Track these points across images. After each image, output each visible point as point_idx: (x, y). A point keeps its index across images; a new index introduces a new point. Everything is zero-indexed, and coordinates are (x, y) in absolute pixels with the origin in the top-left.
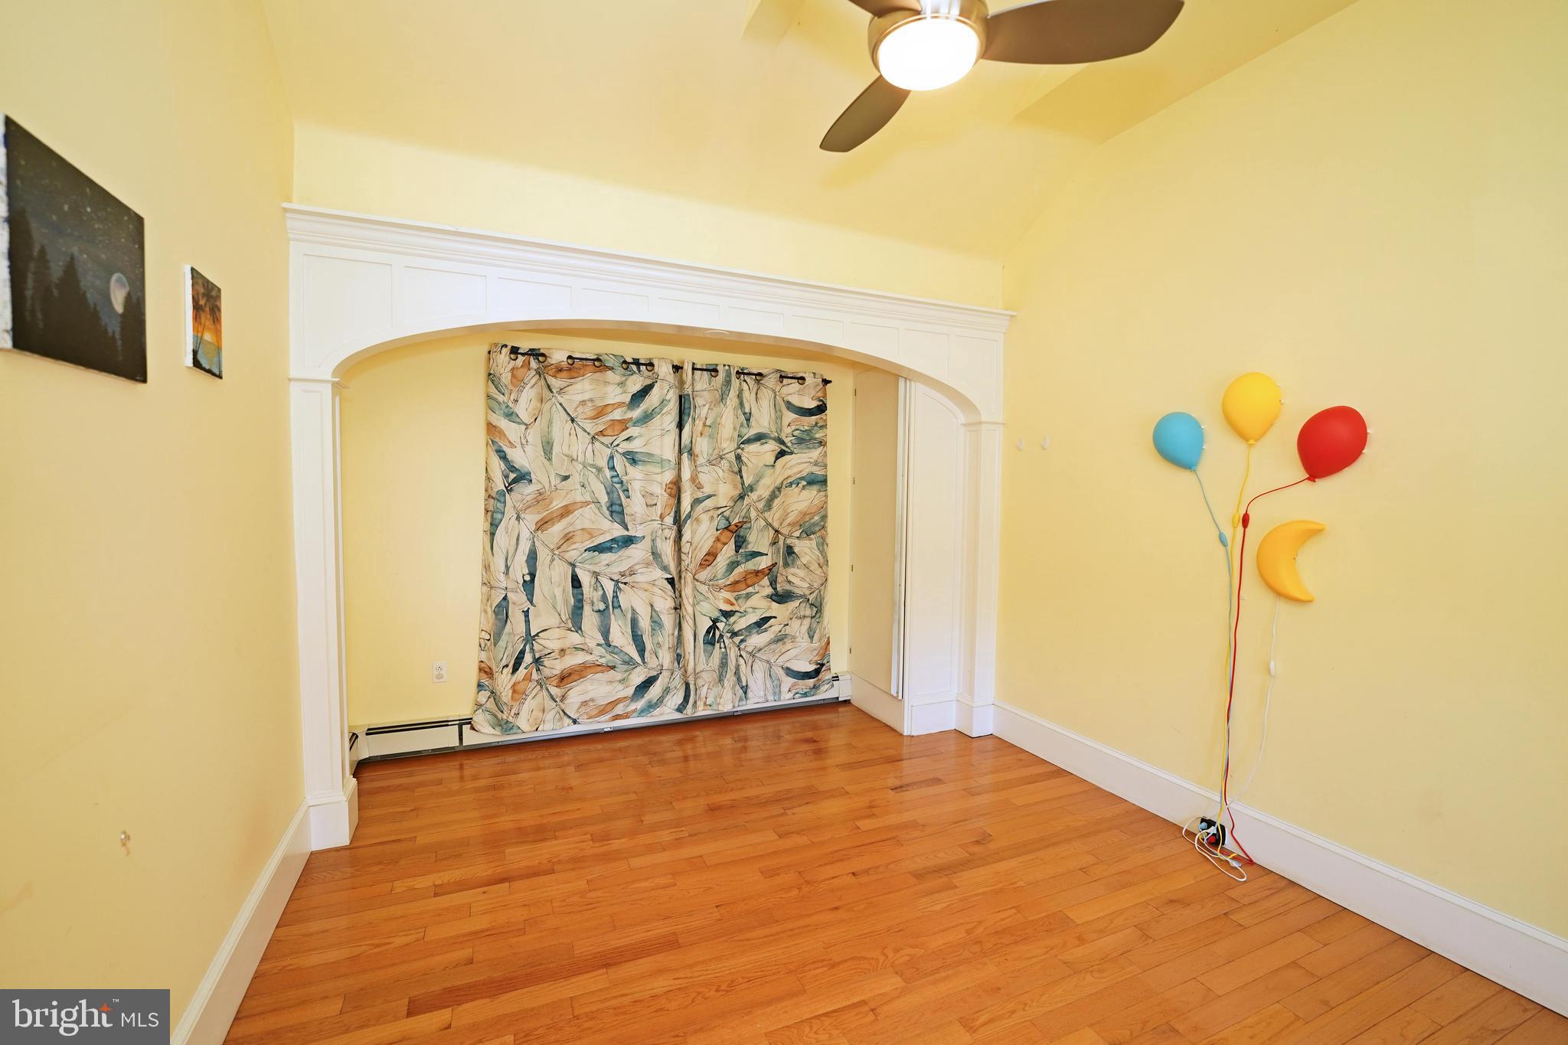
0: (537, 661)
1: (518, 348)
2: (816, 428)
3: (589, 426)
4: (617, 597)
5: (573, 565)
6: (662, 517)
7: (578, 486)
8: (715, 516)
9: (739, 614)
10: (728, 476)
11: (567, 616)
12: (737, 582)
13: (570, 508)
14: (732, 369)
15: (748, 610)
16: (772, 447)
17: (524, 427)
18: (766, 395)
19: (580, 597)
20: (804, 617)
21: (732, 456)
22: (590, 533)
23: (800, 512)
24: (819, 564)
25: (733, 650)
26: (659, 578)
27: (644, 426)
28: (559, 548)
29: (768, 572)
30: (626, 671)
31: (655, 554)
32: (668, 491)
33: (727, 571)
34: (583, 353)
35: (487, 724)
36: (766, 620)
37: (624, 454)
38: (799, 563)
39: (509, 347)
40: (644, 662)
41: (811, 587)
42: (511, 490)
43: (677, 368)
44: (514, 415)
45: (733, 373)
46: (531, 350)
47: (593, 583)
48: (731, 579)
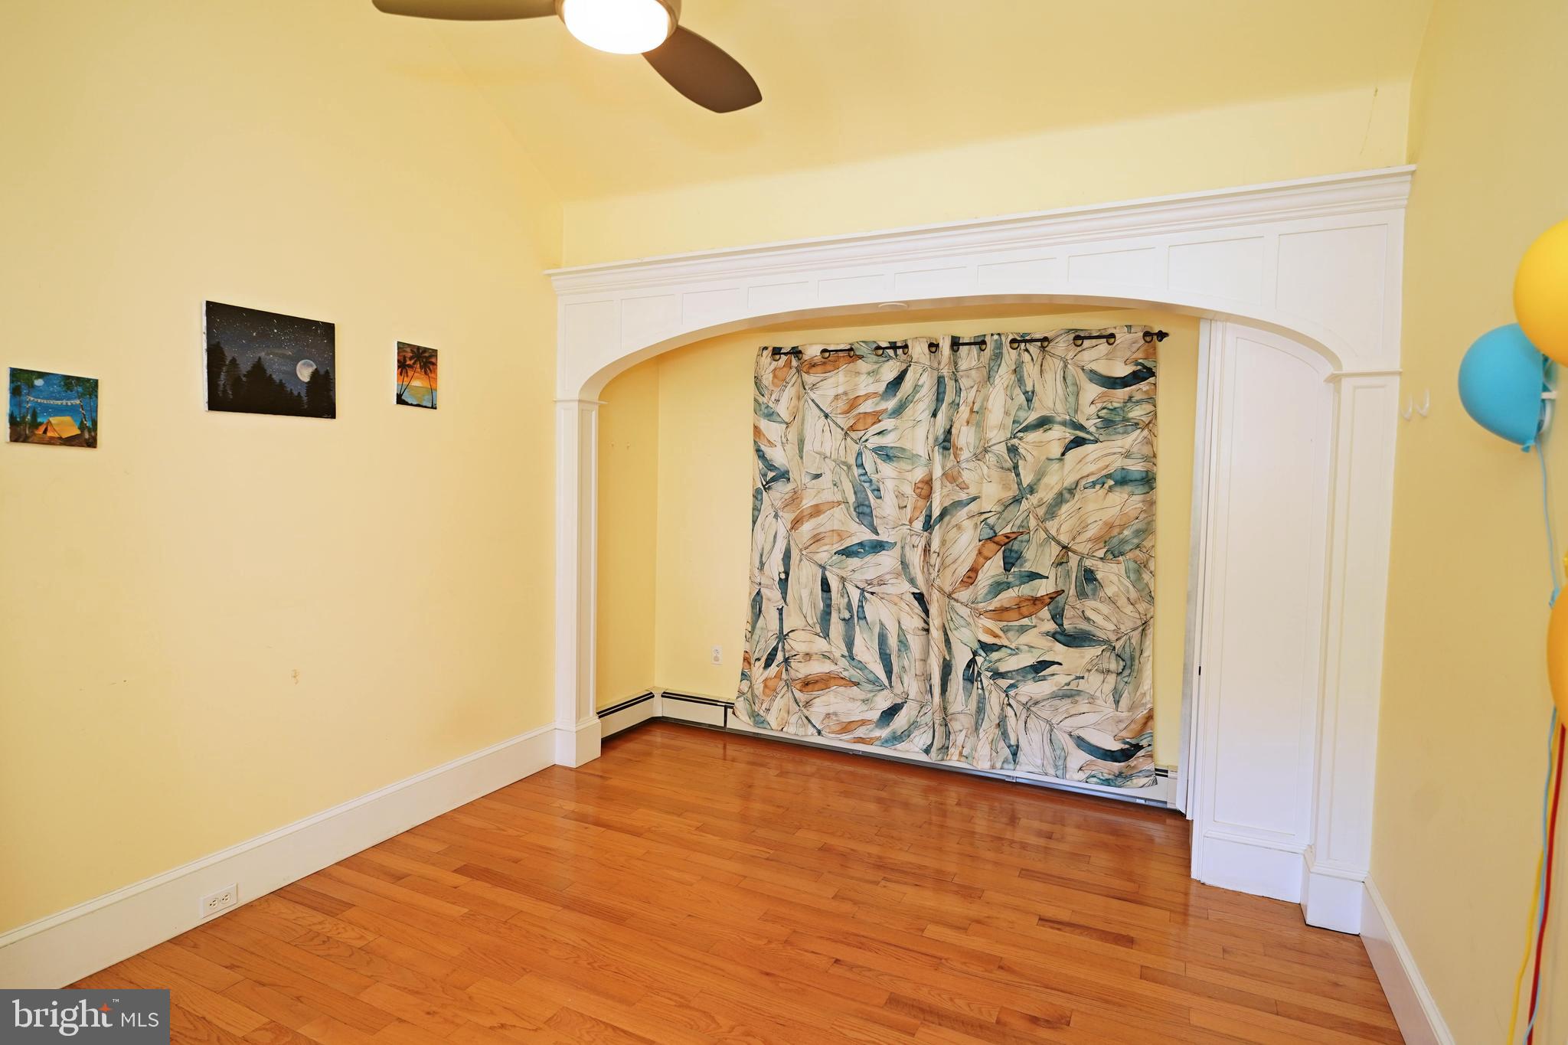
0: (786, 660)
1: (780, 349)
2: (1129, 404)
3: (841, 420)
4: (863, 607)
5: (824, 568)
6: (911, 522)
7: (830, 485)
8: (979, 523)
9: (1009, 651)
10: (995, 474)
11: (815, 620)
12: (1004, 610)
13: (822, 507)
14: (1003, 338)
15: (1021, 647)
16: (1059, 435)
17: (785, 426)
18: (1054, 365)
19: (828, 602)
20: (1109, 671)
21: (1002, 449)
22: (840, 535)
23: (1106, 523)
24: (1128, 599)
25: (994, 694)
26: (906, 592)
27: (899, 417)
28: (806, 548)
29: (1049, 600)
30: (871, 691)
31: (904, 564)
32: (918, 491)
33: (989, 592)
34: (838, 344)
35: (746, 713)
36: (1043, 665)
37: (875, 450)
38: (1102, 594)
39: (770, 349)
40: (891, 687)
41: (1117, 631)
42: (769, 488)
43: (934, 347)
44: (775, 415)
45: (1006, 342)
46: (793, 348)
47: (840, 589)
48: (996, 603)
